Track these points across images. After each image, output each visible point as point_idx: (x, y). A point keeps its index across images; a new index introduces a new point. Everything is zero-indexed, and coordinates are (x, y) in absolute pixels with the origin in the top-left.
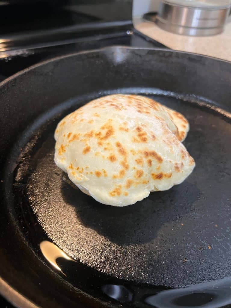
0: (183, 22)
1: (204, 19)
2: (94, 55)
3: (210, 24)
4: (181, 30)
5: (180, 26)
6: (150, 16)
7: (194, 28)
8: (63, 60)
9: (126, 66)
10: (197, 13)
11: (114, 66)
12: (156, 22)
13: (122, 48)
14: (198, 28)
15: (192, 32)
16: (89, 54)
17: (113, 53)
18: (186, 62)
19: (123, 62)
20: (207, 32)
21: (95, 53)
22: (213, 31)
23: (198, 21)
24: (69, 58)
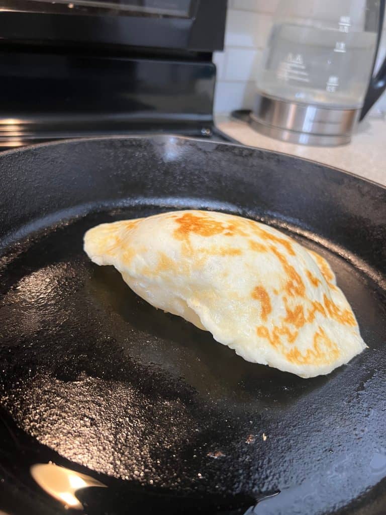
0: (289, 124)
1: (320, 121)
2: (134, 143)
3: (330, 129)
4: (286, 135)
5: (285, 129)
6: (241, 115)
7: (306, 133)
8: (83, 143)
9: (183, 165)
10: (310, 113)
11: (163, 164)
12: (250, 122)
13: (176, 138)
14: (311, 134)
15: (303, 138)
16: (126, 140)
17: (163, 144)
18: (272, 165)
19: (177, 158)
20: (325, 140)
21: (135, 140)
22: (334, 140)
23: (311, 124)
24: (94, 142)
